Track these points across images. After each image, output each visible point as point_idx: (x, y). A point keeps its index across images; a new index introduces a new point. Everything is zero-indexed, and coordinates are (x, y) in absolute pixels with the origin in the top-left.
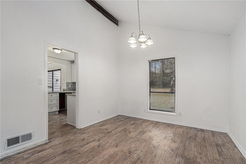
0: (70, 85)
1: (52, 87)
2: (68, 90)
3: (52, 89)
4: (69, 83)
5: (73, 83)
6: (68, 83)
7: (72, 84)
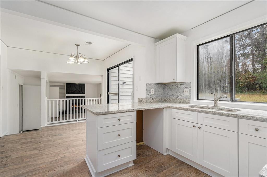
0: (152, 89)
1: (117, 93)
2: (149, 100)
3: (117, 96)
4: (152, 86)
5: (158, 84)
6: (150, 85)
7: (155, 87)
